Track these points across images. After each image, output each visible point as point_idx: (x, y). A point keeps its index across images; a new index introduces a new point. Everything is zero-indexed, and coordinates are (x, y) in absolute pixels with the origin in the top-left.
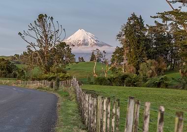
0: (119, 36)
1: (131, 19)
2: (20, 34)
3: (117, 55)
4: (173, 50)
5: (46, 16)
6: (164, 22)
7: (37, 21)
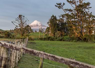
0: (48, 23)
1: (52, 17)
2: (12, 22)
3: (47, 30)
4: (67, 28)
5: (22, 15)
6: (63, 18)
7: (18, 17)
